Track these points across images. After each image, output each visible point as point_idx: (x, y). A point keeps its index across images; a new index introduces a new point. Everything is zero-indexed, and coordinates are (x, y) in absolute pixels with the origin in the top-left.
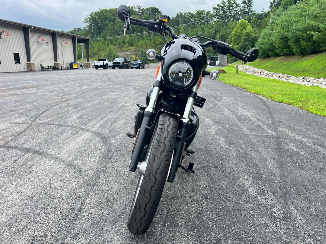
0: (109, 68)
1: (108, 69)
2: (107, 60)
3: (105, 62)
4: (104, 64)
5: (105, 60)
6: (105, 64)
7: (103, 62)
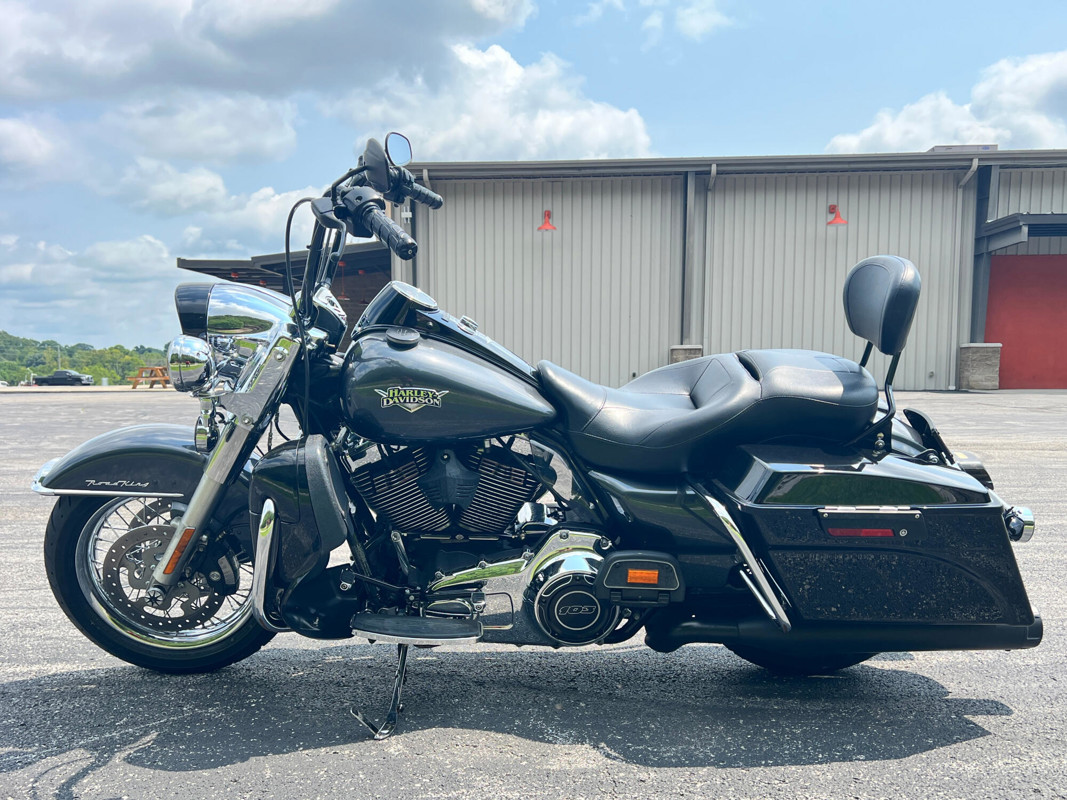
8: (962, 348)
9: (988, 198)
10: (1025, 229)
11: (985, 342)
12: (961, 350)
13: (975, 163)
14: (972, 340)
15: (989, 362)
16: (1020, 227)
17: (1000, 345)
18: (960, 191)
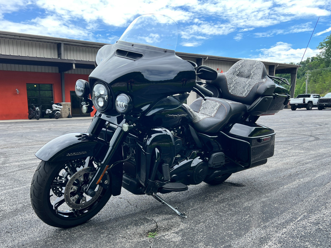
0: (313, 108)
1: (311, 110)
2: (312, 96)
3: (307, 100)
4: (304, 102)
5: (309, 96)
6: (306, 102)
7: (304, 100)
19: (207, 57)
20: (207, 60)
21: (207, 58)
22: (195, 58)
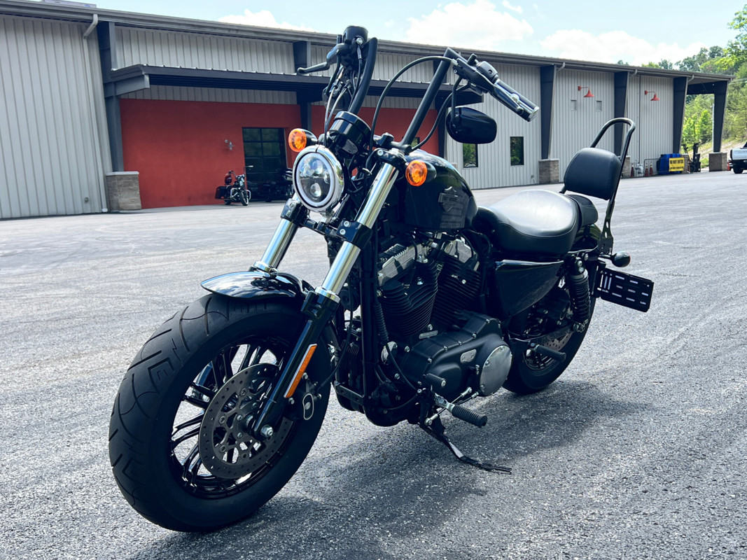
8: (107, 176)
9: (109, 49)
10: (147, 78)
11: (125, 171)
12: (107, 178)
13: (96, 19)
14: (114, 170)
15: (131, 188)
16: (143, 76)
17: (137, 173)
18: (85, 42)
19: (562, 63)
20: (562, 70)
21: (564, 64)
22: (538, 65)
